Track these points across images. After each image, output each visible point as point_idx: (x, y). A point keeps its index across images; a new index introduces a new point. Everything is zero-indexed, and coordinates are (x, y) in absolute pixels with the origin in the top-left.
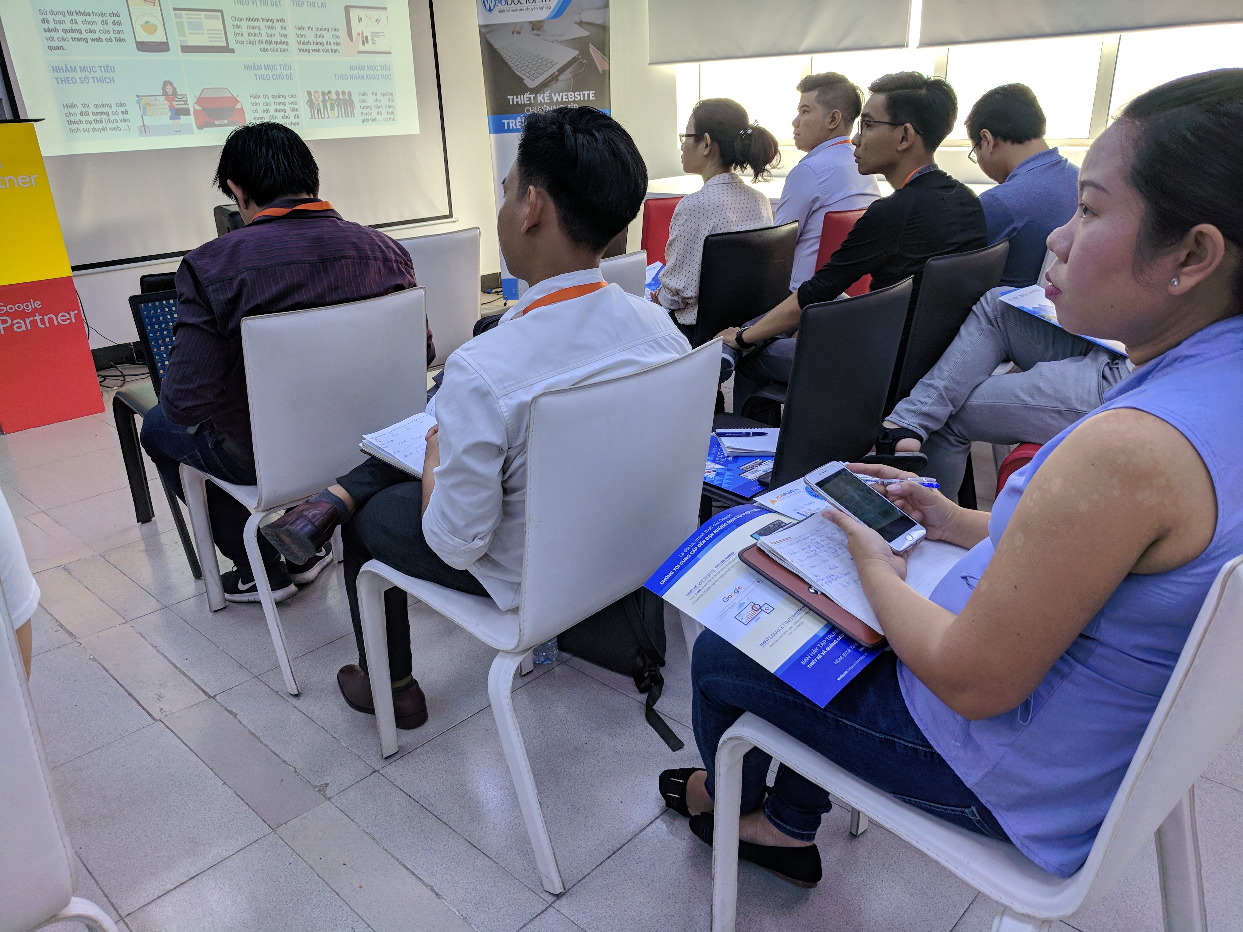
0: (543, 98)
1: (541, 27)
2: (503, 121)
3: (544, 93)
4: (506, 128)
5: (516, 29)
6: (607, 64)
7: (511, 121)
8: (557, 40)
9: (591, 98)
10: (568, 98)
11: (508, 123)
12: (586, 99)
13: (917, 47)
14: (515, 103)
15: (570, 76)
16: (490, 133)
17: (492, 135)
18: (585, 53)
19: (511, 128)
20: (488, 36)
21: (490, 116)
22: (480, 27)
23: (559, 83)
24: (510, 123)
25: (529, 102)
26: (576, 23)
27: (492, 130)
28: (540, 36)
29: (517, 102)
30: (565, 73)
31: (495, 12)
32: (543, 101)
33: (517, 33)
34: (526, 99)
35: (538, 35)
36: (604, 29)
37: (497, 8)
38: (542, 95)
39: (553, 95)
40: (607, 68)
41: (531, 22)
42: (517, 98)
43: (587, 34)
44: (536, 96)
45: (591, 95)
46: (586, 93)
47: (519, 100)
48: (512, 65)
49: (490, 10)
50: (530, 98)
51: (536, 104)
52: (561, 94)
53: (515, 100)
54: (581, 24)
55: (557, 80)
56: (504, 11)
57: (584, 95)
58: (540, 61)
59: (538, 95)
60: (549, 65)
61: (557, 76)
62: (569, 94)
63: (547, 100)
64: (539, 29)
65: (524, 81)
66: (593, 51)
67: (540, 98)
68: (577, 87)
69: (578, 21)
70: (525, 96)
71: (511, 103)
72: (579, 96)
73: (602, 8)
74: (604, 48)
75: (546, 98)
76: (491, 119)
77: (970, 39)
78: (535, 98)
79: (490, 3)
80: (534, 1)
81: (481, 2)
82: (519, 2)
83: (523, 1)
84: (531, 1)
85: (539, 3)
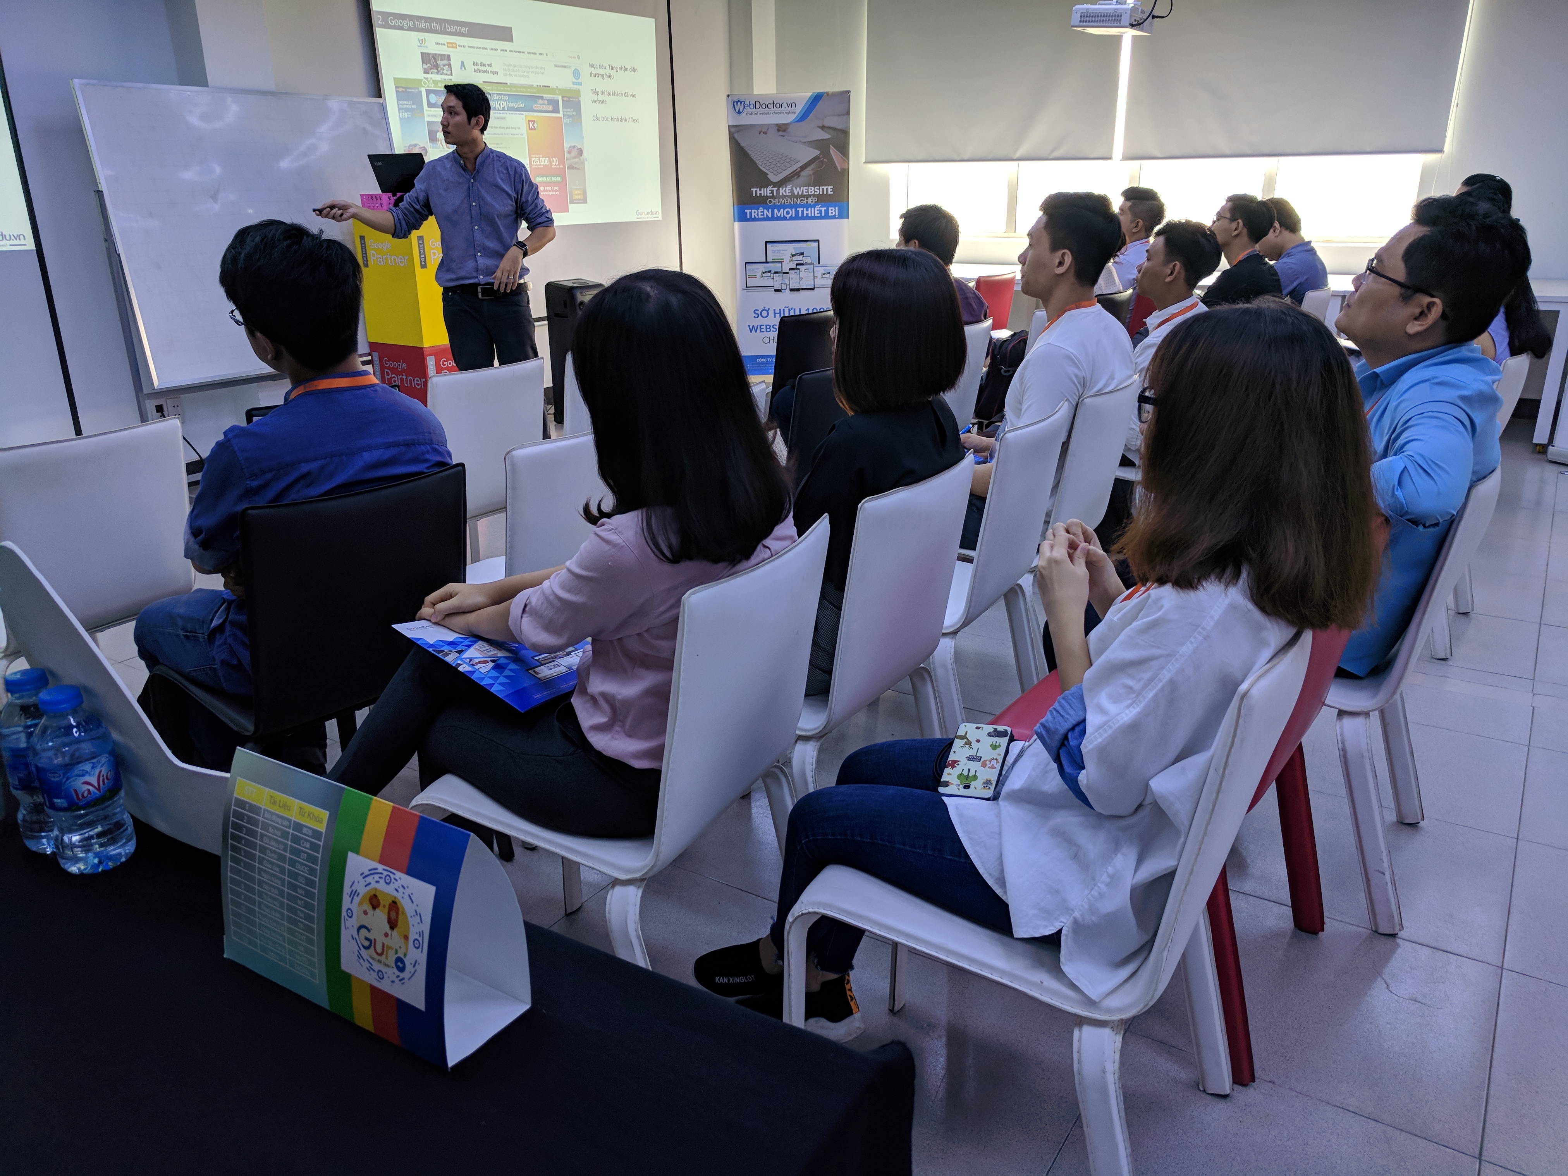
0: (785, 190)
1: (786, 129)
2: (746, 211)
3: (786, 187)
4: (748, 217)
5: (763, 130)
6: (847, 164)
7: (753, 211)
8: (800, 141)
9: (829, 193)
10: (808, 192)
11: (751, 213)
12: (825, 193)
13: (1121, 160)
14: (758, 195)
15: (811, 172)
16: (734, 221)
17: (737, 224)
18: (825, 153)
19: (753, 217)
20: (736, 136)
21: (735, 206)
22: (729, 127)
23: (800, 178)
24: (753, 212)
25: (771, 195)
26: (818, 127)
27: (736, 219)
29: (760, 194)
30: (806, 170)
31: (744, 114)
32: (785, 194)
33: (764, 133)
34: (768, 192)
35: (784, 136)
36: (845, 133)
37: (745, 112)
38: (784, 189)
39: (794, 189)
40: (847, 167)
41: (777, 125)
42: (760, 190)
43: (828, 136)
44: (779, 189)
45: (829, 190)
46: (825, 188)
47: (762, 192)
48: (757, 161)
49: (739, 112)
50: (772, 191)
51: (778, 197)
52: (802, 188)
53: (759, 192)
54: (823, 128)
55: (799, 176)
56: (751, 114)
57: (823, 189)
58: (784, 159)
59: (781, 189)
60: (792, 162)
61: (799, 171)
62: (810, 188)
63: (789, 193)
64: (784, 131)
65: (768, 176)
66: (833, 152)
67: (782, 191)
68: (817, 183)
69: (821, 125)
70: (768, 189)
71: (754, 195)
72: (818, 190)
73: (844, 115)
74: (844, 149)
75: (787, 191)
76: (735, 208)
77: (1163, 156)
78: (778, 191)
79: (739, 106)
80: (781, 106)
81: (731, 105)
82: (767, 106)
83: (771, 106)
84: (778, 106)
85: (785, 108)
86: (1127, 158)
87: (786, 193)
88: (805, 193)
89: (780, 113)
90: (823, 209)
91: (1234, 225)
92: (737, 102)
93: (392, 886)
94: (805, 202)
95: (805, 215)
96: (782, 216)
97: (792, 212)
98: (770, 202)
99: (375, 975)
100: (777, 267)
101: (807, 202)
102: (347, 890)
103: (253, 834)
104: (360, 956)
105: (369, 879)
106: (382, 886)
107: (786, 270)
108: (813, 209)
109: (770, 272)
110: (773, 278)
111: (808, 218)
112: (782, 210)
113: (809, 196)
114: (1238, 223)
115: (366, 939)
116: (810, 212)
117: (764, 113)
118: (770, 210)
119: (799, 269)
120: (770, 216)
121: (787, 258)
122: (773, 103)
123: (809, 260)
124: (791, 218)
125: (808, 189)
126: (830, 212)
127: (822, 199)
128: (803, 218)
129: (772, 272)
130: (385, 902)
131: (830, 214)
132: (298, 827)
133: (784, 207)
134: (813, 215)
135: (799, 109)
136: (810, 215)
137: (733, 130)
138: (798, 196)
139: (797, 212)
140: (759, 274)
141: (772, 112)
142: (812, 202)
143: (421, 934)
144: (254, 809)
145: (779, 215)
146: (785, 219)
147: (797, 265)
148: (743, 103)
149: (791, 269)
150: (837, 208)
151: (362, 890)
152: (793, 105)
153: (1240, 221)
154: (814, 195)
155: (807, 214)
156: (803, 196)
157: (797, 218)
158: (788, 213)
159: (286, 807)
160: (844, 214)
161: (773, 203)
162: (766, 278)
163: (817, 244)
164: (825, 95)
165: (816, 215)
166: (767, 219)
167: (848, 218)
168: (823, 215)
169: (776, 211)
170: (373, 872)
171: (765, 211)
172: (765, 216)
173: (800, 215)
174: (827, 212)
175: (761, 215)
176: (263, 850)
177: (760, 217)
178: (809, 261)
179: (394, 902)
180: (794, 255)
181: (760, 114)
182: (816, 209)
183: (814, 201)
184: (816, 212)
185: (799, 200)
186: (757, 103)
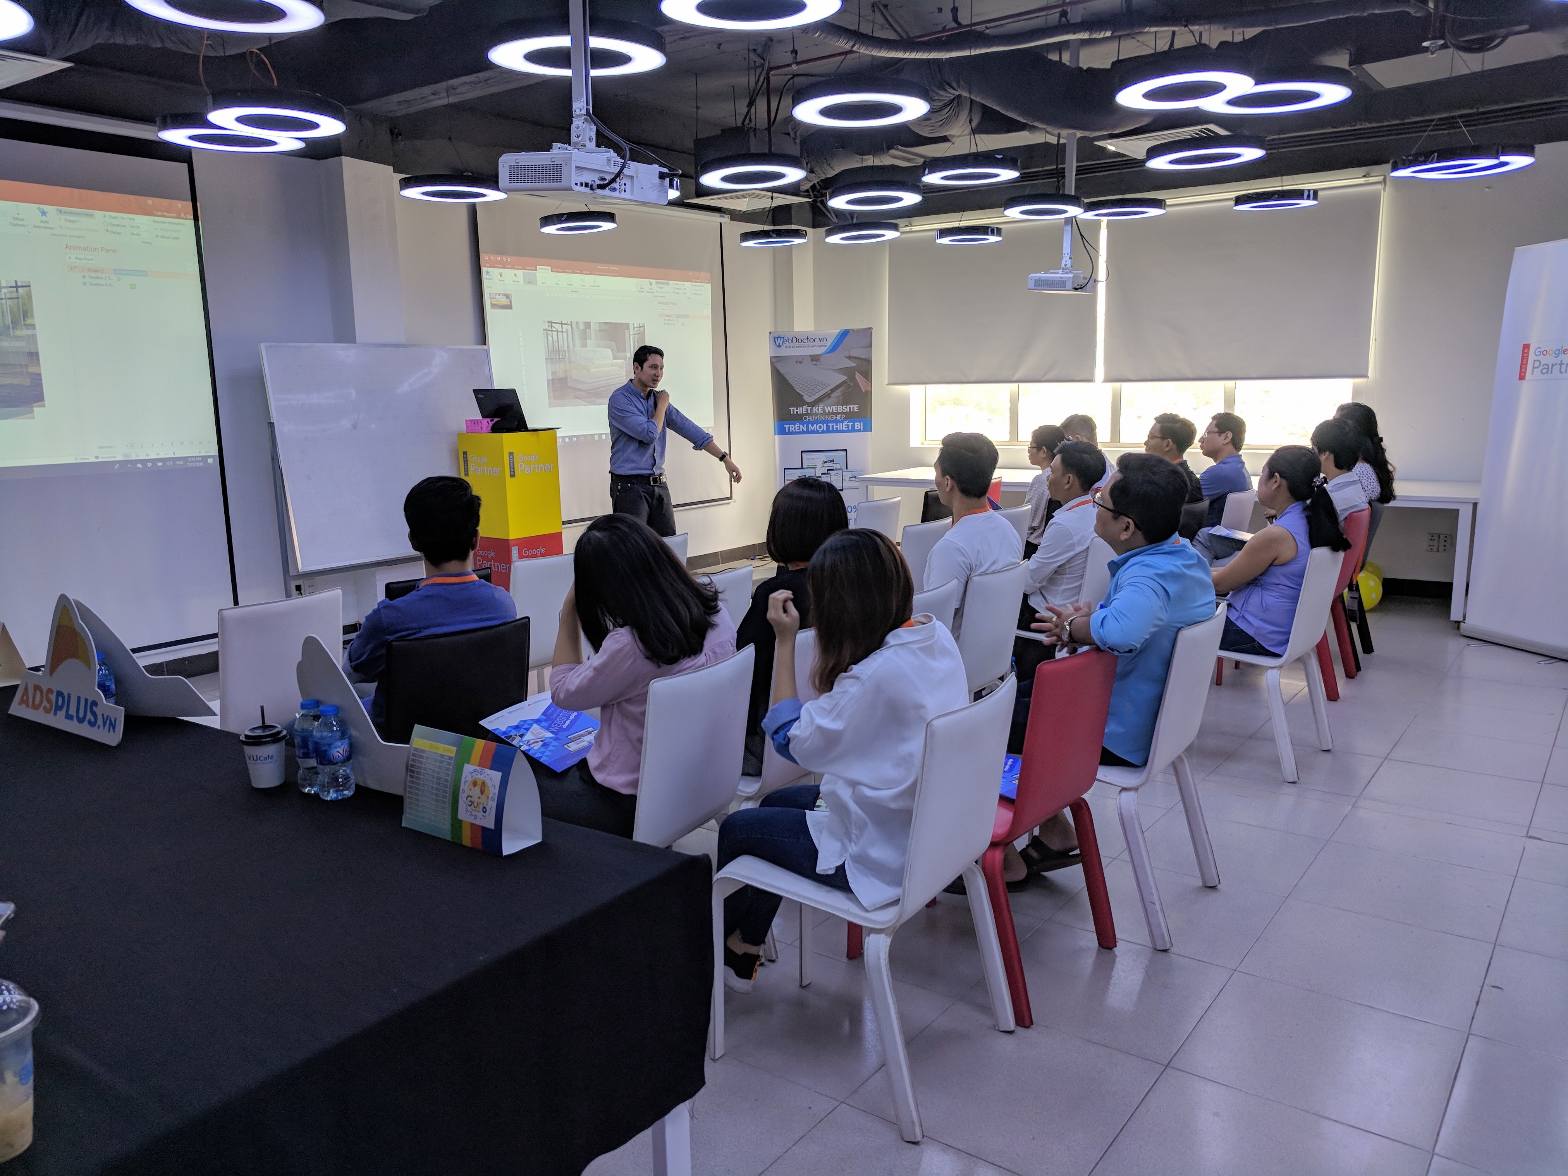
0: (818, 409)
1: (819, 359)
2: (784, 426)
3: (818, 406)
4: (787, 431)
5: (799, 360)
6: (870, 387)
7: (791, 426)
8: (830, 369)
9: (855, 411)
10: (837, 410)
11: (789, 428)
12: (852, 411)
13: (1102, 382)
14: (795, 413)
15: (840, 394)
16: (775, 435)
17: (777, 436)
18: (852, 378)
19: (791, 431)
20: (776, 365)
21: (776, 422)
22: (771, 358)
23: (831, 398)
25: (806, 412)
26: (846, 357)
27: (776, 433)
28: (818, 366)
29: (797, 412)
30: (836, 392)
31: (783, 348)
32: (817, 412)
33: (800, 362)
34: (804, 410)
35: (816, 365)
36: (868, 362)
37: (784, 345)
39: (826, 407)
40: (869, 389)
41: (810, 356)
42: (797, 409)
43: (854, 365)
44: (812, 408)
45: (855, 408)
46: (852, 406)
47: (798, 410)
48: (794, 386)
49: (779, 346)
50: (807, 410)
51: (812, 414)
52: (832, 407)
53: (795, 411)
54: (850, 358)
55: (830, 397)
56: (790, 347)
57: (850, 408)
58: (817, 383)
59: (814, 408)
60: (823, 386)
61: (830, 394)
62: (839, 407)
64: (817, 360)
65: (803, 397)
66: (858, 376)
67: (815, 410)
68: (845, 403)
69: (848, 356)
70: (804, 408)
71: (792, 413)
72: (846, 409)
73: (867, 347)
74: (867, 375)
75: (820, 410)
76: (776, 424)
77: (1138, 379)
78: (812, 410)
79: (779, 341)
80: (814, 341)
81: (772, 340)
82: (802, 341)
83: (806, 341)
84: (812, 340)
85: (817, 342)
86: (1107, 380)
88: (834, 411)
89: (814, 346)
90: (850, 424)
91: (1165, 443)
92: (778, 338)
93: (483, 776)
94: (834, 418)
95: (835, 429)
96: (815, 430)
97: (824, 427)
98: (805, 418)
99: (473, 817)
101: (836, 418)
102: (463, 780)
103: (421, 763)
104: (467, 810)
105: (473, 774)
106: (479, 776)
108: (841, 424)
111: (837, 431)
112: (815, 425)
113: (838, 413)
114: (1168, 442)
115: (470, 801)
116: (839, 426)
117: (800, 347)
118: (805, 425)
119: (830, 474)
120: (805, 430)
121: (819, 465)
122: (808, 339)
123: (838, 466)
124: (823, 432)
125: (837, 408)
126: (856, 426)
127: (849, 416)
128: (833, 431)
130: (479, 783)
131: (856, 428)
132: (442, 756)
133: (817, 422)
134: (842, 429)
135: (829, 343)
136: (839, 429)
137: (773, 360)
138: (829, 414)
139: (828, 427)
141: (806, 346)
142: (841, 418)
143: (494, 794)
144: (423, 751)
145: (813, 429)
146: (817, 432)
147: (828, 470)
148: (782, 339)
150: (862, 423)
151: (470, 779)
152: (825, 339)
153: (1169, 440)
154: (842, 413)
155: (837, 428)
156: (833, 413)
157: (828, 431)
158: (820, 427)
159: (437, 748)
160: (868, 428)
161: (807, 420)
163: (845, 453)
164: (851, 331)
165: (844, 429)
166: (803, 432)
167: (871, 431)
168: (850, 429)
169: (810, 426)
170: (475, 771)
171: (801, 426)
173: (831, 429)
174: (853, 426)
175: (798, 429)
176: (425, 769)
177: (797, 431)
178: (839, 468)
179: (484, 782)
180: (825, 462)
181: (797, 347)
182: (844, 424)
183: (843, 417)
184: (844, 426)
185: (830, 417)
186: (794, 339)
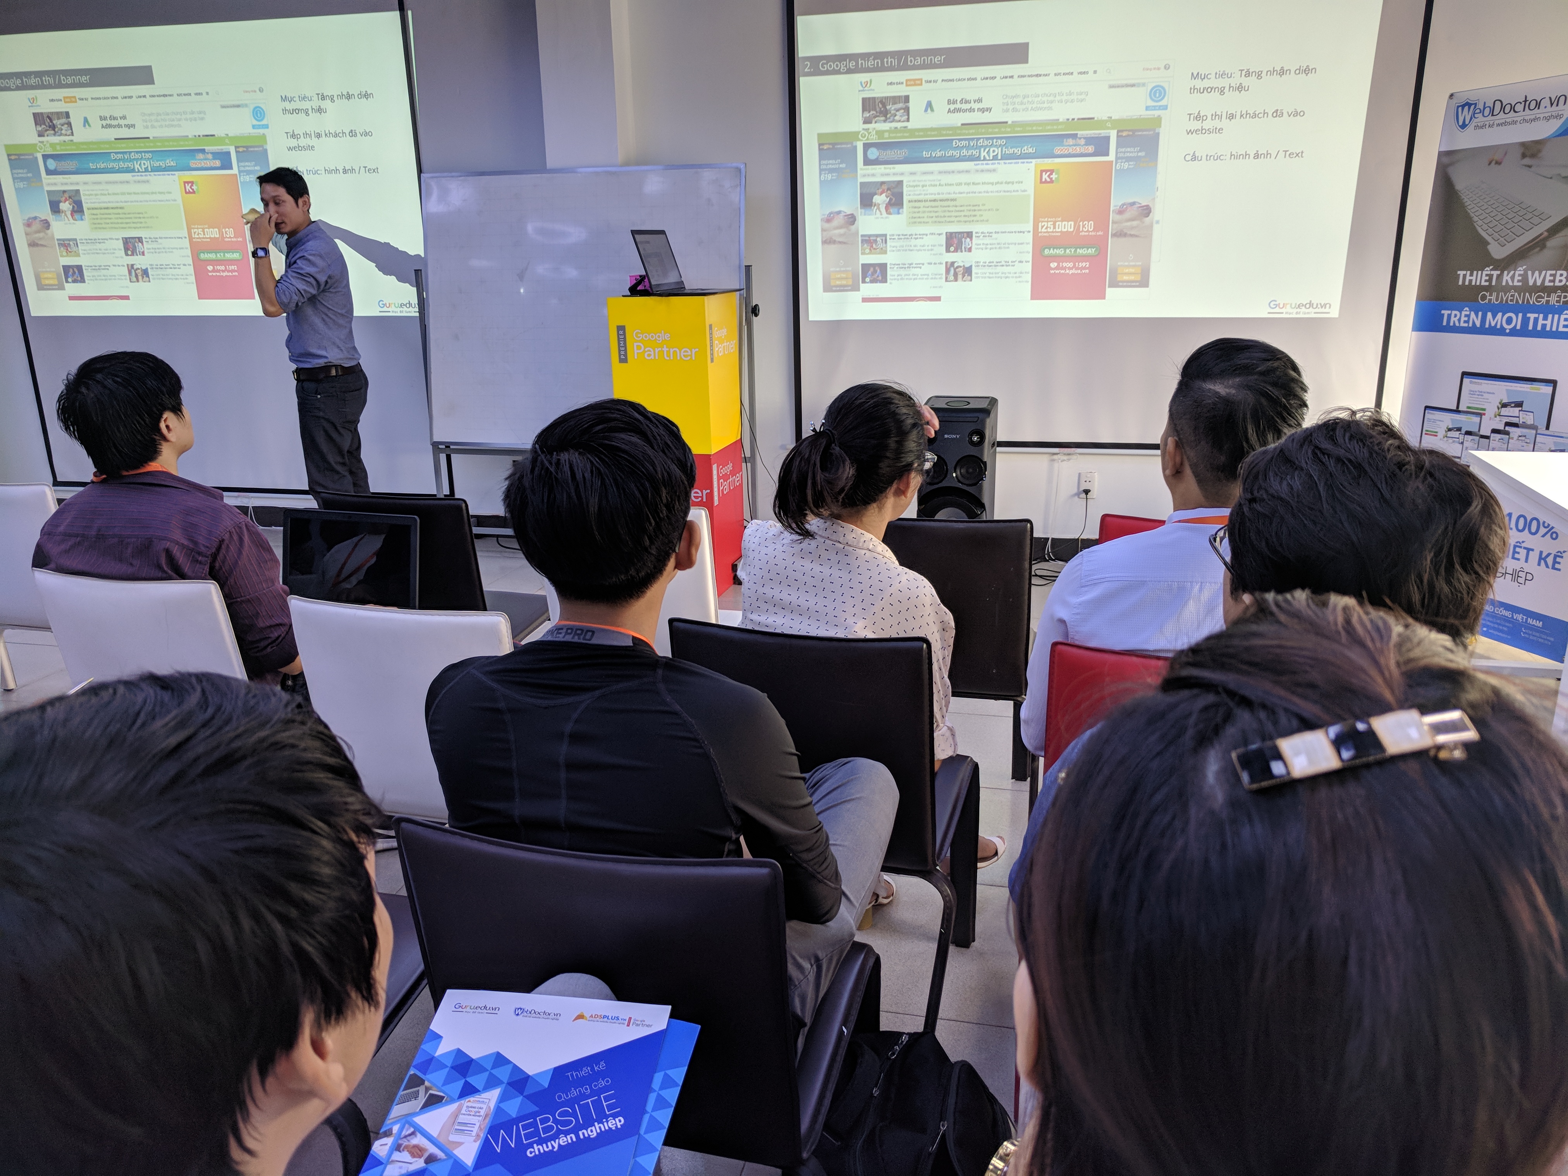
0: (1513, 278)
1: (1539, 151)
2: (1443, 312)
3: (1515, 270)
4: (1445, 323)
5: (1497, 157)
7: (1454, 312)
8: (1559, 175)
10: (1553, 281)
11: (1449, 316)
14: (1467, 283)
15: (1564, 241)
16: (1414, 330)
17: (1418, 334)
19: (1452, 324)
20: (1450, 170)
21: (1422, 302)
22: (1441, 154)
23: (1545, 251)
24: (1453, 315)
25: (1487, 284)
27: (1416, 325)
28: (1532, 169)
29: (1471, 281)
30: (1557, 236)
31: (1470, 129)
32: (1511, 284)
33: (1497, 163)
34: (1484, 278)
35: (1530, 167)
37: (1473, 122)
38: (1512, 272)
39: (1530, 273)
41: (1523, 144)
42: (1471, 274)
44: (1502, 273)
47: (1473, 277)
48: (1475, 219)
49: (1463, 126)
50: (1491, 276)
51: (1499, 288)
52: (1544, 272)
53: (1467, 278)
55: (1543, 247)
56: (1483, 127)
58: (1522, 211)
59: (1506, 272)
60: (1536, 220)
61: (1546, 240)
62: (1559, 272)
63: (1518, 281)
64: (1533, 156)
65: (1489, 247)
67: (1506, 278)
70: (1485, 273)
71: (1460, 283)
75: (1517, 278)
76: (1421, 307)
78: (1499, 277)
79: (1466, 114)
80: (1538, 105)
81: (1452, 112)
82: (1513, 108)
83: (1519, 108)
84: (1533, 104)
85: (1546, 109)
87: (1513, 282)
88: (1547, 284)
89: (1535, 119)
94: (1544, 301)
95: (1539, 328)
96: (1498, 326)
97: (1517, 321)
98: (1484, 298)
100: (1469, 422)
101: (1548, 302)
107: (1486, 431)
108: (1556, 316)
109: (1459, 429)
110: (1462, 443)
111: (1544, 334)
112: (1500, 315)
113: (1554, 289)
116: (1550, 322)
117: (1505, 124)
118: (1480, 314)
119: (1507, 433)
120: (1478, 324)
121: (1491, 409)
122: (1526, 101)
123: (1529, 419)
124: (1514, 333)
125: (1554, 276)
128: (1535, 334)
129: (1463, 431)
133: (1504, 308)
134: (1554, 329)
136: (1548, 329)
137: (1445, 160)
138: (1535, 288)
139: (1526, 321)
140: (1441, 432)
141: (1519, 119)
142: (1558, 302)
145: (1493, 324)
146: (1500, 332)
147: (1508, 424)
148: (1473, 107)
149: (1494, 431)
154: (1563, 288)
155: (1544, 326)
156: (1544, 288)
157: (1523, 332)
158: (1509, 321)
161: (1487, 301)
162: (1451, 440)
163: (1551, 388)
165: (1561, 329)
166: (1473, 330)
169: (1489, 315)
171: (1472, 313)
172: (1471, 325)
173: (1530, 328)
175: (1465, 322)
177: (1462, 324)
178: (1530, 421)
180: (1504, 405)
181: (1498, 125)
183: (1562, 300)
185: (1533, 298)
186: (1498, 104)
